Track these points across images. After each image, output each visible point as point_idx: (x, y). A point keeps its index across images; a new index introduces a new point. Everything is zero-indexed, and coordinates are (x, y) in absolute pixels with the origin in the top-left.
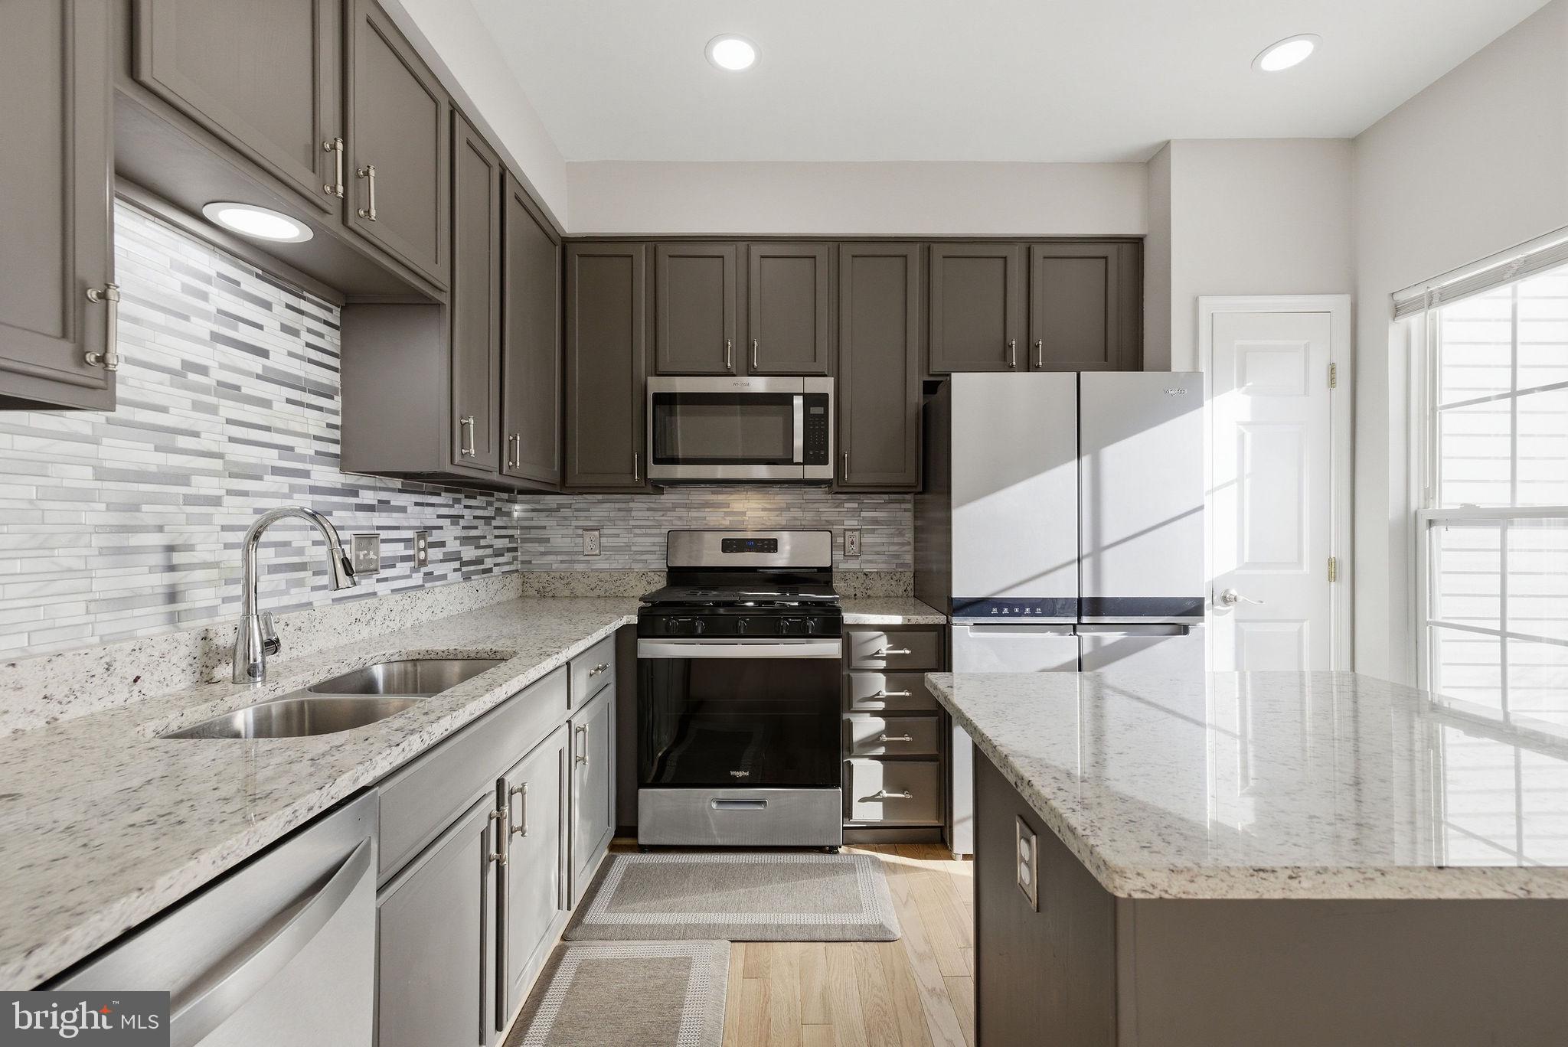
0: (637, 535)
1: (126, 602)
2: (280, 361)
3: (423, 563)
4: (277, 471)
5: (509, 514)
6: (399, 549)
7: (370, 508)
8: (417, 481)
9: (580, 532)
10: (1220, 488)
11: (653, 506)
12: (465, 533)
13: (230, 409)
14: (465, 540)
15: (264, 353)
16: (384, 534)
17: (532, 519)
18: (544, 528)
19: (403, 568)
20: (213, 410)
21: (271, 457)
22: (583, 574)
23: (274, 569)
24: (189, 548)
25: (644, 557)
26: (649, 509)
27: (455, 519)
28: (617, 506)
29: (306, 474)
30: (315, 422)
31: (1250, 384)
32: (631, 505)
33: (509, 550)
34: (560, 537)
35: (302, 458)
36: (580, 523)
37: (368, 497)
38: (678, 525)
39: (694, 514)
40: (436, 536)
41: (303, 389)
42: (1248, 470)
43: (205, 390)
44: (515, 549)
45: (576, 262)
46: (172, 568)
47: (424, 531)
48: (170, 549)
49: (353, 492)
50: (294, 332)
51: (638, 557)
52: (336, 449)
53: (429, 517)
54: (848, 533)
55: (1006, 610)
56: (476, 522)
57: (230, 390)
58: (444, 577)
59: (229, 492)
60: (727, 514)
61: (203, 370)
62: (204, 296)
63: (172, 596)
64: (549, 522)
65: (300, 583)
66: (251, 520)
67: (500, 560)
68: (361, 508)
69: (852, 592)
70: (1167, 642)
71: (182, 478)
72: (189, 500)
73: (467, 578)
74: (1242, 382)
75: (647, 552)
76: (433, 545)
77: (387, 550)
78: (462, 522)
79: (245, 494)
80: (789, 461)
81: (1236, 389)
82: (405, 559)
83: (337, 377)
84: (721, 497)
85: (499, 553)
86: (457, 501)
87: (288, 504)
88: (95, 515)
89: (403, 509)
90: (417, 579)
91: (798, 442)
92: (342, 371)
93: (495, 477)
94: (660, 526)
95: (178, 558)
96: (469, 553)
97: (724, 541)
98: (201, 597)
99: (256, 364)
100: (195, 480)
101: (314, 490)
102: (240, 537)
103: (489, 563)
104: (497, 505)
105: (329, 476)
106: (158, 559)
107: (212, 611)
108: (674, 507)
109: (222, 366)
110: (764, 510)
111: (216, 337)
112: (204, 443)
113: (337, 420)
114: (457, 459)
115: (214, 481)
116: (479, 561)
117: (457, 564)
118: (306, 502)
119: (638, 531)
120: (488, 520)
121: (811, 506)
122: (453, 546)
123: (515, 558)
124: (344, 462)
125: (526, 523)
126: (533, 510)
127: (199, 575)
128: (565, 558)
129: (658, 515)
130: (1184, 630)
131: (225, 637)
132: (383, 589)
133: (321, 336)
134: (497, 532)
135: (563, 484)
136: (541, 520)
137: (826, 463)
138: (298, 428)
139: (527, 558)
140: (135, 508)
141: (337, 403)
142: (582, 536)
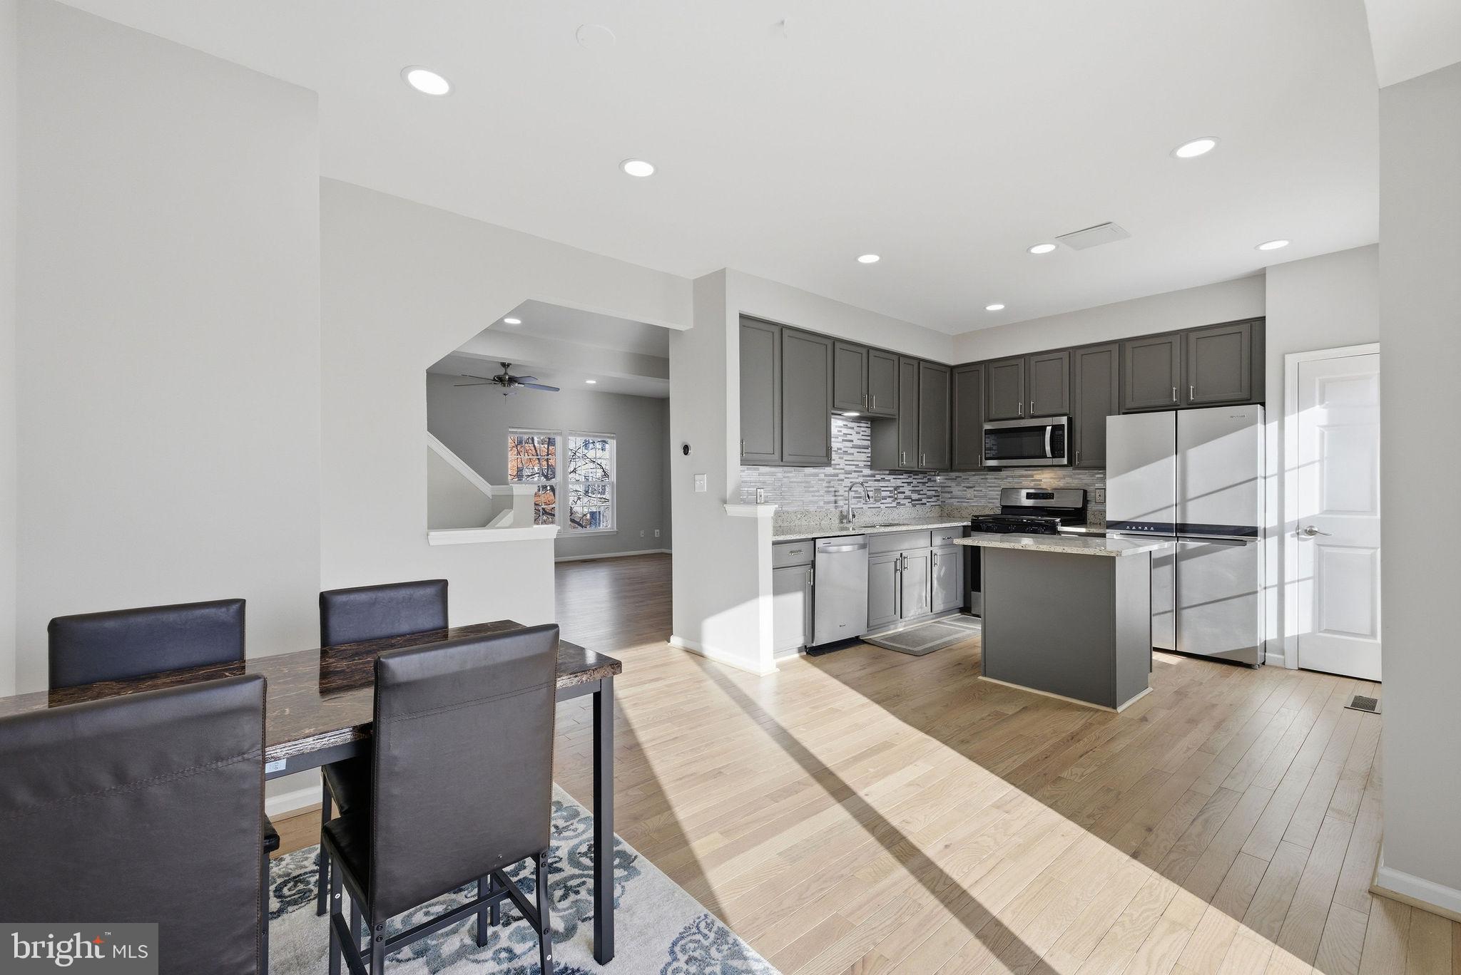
0: (990, 491)
1: (829, 503)
2: (857, 442)
3: (896, 499)
4: (855, 471)
5: (935, 481)
6: (888, 494)
7: (879, 481)
8: (893, 472)
9: (965, 488)
10: (1304, 466)
11: (997, 477)
12: (913, 489)
13: (846, 457)
14: (913, 491)
15: (852, 441)
16: (883, 489)
17: (945, 483)
18: (950, 487)
19: (889, 500)
20: (842, 458)
21: (853, 468)
22: (966, 508)
23: (854, 498)
24: (838, 491)
25: (994, 501)
26: (995, 478)
27: (909, 483)
28: (981, 477)
29: (862, 472)
30: (863, 457)
31: (1327, 403)
32: (987, 476)
33: (935, 496)
34: (956, 490)
35: (860, 467)
36: (965, 485)
37: (878, 477)
38: (1008, 486)
39: (1016, 480)
40: (901, 489)
41: (860, 448)
42: (1325, 455)
43: (841, 454)
44: (938, 496)
45: (957, 377)
46: (836, 496)
47: (896, 488)
48: (835, 491)
49: (873, 476)
50: (859, 433)
51: (991, 501)
52: (869, 463)
53: (899, 483)
54: (1097, 491)
55: (1134, 528)
56: (918, 485)
57: (845, 452)
58: (905, 505)
59: (846, 478)
60: (1033, 481)
61: (841, 449)
62: (841, 431)
63: (836, 502)
64: (953, 484)
65: (860, 502)
66: (850, 485)
67: (930, 500)
68: (875, 480)
69: (1098, 521)
70: (1232, 549)
71: (837, 475)
72: (838, 480)
73: (914, 505)
74: (1322, 402)
75: (994, 499)
76: (899, 493)
77: (884, 494)
78: (912, 485)
79: (848, 478)
80: (1045, 456)
81: (1318, 406)
82: (889, 497)
83: (869, 442)
84: (1030, 472)
85: (930, 497)
86: (911, 477)
87: (857, 481)
88: (825, 484)
89: (889, 481)
90: (894, 504)
91: (1048, 448)
92: (871, 440)
93: (916, 469)
94: (1000, 487)
95: (837, 494)
96: (915, 496)
97: (1027, 493)
98: (841, 503)
99: (850, 444)
100: (840, 475)
101: (864, 476)
102: (847, 489)
103: (924, 501)
104: (928, 477)
105: (867, 471)
106: (833, 494)
107: (842, 507)
108: (1008, 477)
109: (844, 447)
110: (1051, 478)
111: (843, 440)
112: (841, 467)
113: (870, 455)
114: (900, 465)
115: (843, 475)
116: (920, 500)
117: (910, 500)
118: (861, 480)
119: (990, 489)
120: (924, 483)
121: (1077, 476)
122: (908, 493)
123: (938, 500)
124: (871, 467)
125: (943, 485)
126: (946, 479)
127: (841, 498)
128: (959, 500)
129: (999, 482)
130: (1244, 543)
131: (845, 514)
132: (882, 506)
133: (865, 431)
134: (928, 489)
135: (951, 468)
136: (949, 483)
137: (1064, 457)
138: (859, 459)
139: (943, 500)
140: (830, 482)
141: (869, 450)
142: (965, 491)
